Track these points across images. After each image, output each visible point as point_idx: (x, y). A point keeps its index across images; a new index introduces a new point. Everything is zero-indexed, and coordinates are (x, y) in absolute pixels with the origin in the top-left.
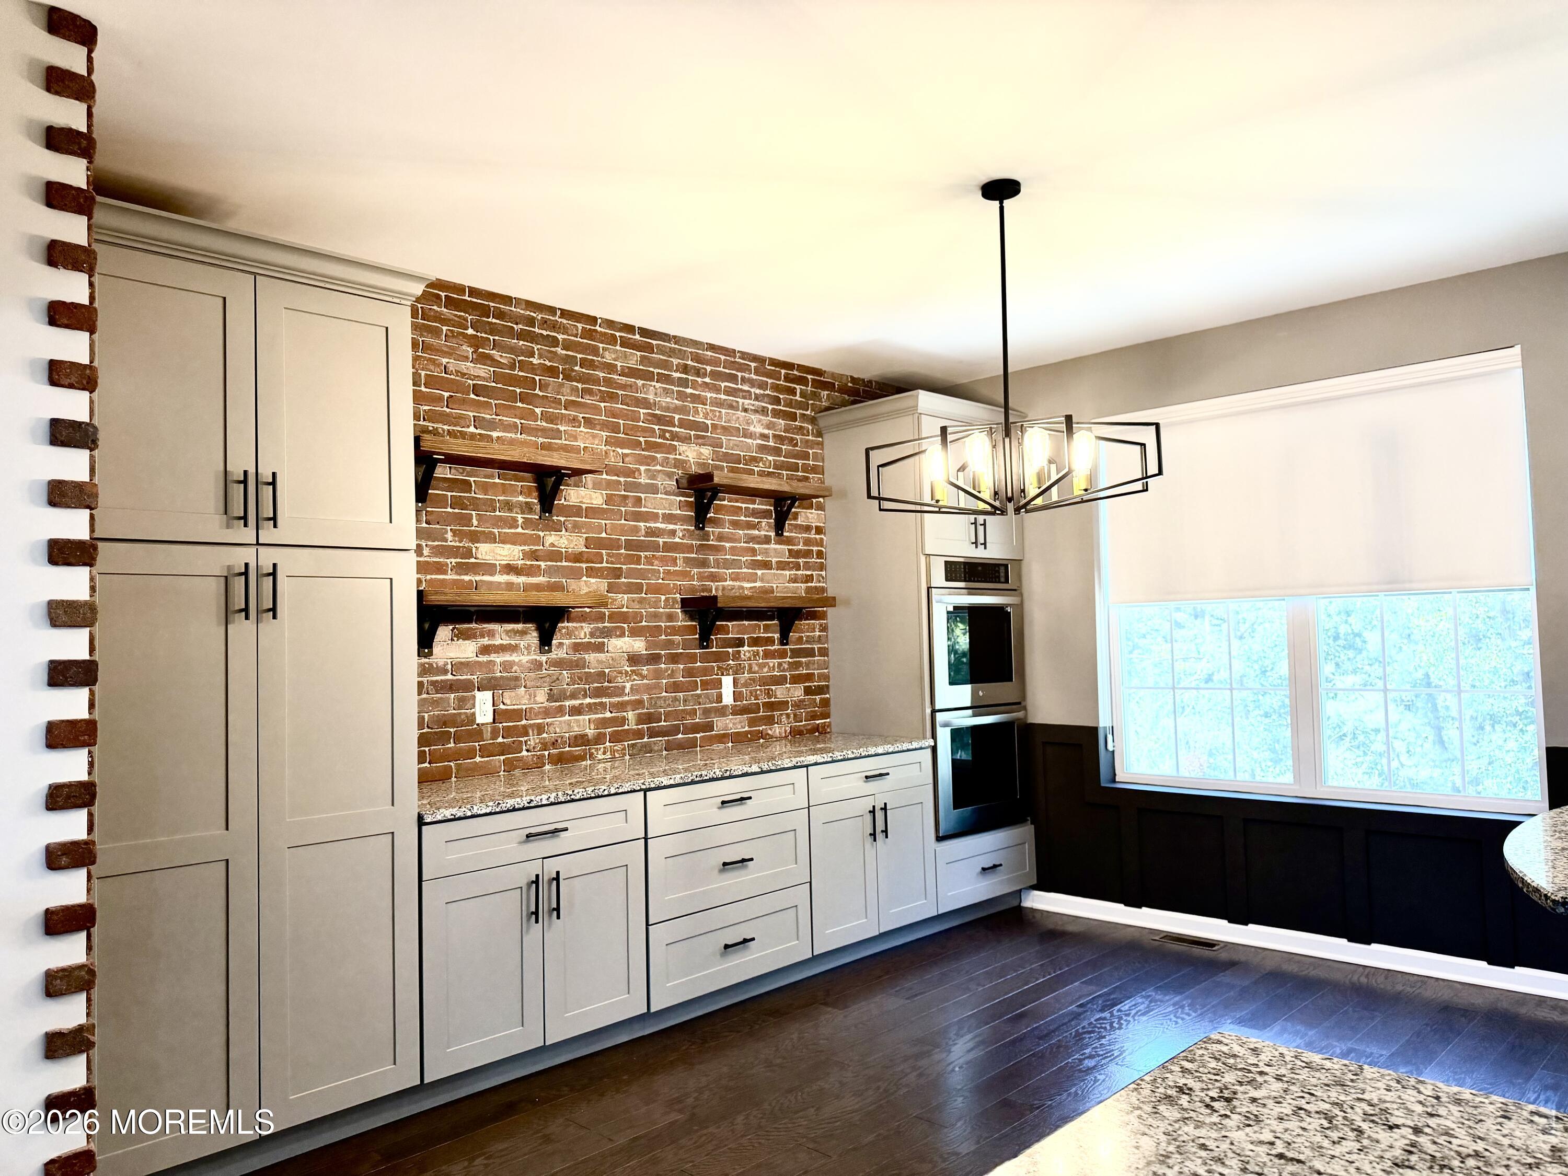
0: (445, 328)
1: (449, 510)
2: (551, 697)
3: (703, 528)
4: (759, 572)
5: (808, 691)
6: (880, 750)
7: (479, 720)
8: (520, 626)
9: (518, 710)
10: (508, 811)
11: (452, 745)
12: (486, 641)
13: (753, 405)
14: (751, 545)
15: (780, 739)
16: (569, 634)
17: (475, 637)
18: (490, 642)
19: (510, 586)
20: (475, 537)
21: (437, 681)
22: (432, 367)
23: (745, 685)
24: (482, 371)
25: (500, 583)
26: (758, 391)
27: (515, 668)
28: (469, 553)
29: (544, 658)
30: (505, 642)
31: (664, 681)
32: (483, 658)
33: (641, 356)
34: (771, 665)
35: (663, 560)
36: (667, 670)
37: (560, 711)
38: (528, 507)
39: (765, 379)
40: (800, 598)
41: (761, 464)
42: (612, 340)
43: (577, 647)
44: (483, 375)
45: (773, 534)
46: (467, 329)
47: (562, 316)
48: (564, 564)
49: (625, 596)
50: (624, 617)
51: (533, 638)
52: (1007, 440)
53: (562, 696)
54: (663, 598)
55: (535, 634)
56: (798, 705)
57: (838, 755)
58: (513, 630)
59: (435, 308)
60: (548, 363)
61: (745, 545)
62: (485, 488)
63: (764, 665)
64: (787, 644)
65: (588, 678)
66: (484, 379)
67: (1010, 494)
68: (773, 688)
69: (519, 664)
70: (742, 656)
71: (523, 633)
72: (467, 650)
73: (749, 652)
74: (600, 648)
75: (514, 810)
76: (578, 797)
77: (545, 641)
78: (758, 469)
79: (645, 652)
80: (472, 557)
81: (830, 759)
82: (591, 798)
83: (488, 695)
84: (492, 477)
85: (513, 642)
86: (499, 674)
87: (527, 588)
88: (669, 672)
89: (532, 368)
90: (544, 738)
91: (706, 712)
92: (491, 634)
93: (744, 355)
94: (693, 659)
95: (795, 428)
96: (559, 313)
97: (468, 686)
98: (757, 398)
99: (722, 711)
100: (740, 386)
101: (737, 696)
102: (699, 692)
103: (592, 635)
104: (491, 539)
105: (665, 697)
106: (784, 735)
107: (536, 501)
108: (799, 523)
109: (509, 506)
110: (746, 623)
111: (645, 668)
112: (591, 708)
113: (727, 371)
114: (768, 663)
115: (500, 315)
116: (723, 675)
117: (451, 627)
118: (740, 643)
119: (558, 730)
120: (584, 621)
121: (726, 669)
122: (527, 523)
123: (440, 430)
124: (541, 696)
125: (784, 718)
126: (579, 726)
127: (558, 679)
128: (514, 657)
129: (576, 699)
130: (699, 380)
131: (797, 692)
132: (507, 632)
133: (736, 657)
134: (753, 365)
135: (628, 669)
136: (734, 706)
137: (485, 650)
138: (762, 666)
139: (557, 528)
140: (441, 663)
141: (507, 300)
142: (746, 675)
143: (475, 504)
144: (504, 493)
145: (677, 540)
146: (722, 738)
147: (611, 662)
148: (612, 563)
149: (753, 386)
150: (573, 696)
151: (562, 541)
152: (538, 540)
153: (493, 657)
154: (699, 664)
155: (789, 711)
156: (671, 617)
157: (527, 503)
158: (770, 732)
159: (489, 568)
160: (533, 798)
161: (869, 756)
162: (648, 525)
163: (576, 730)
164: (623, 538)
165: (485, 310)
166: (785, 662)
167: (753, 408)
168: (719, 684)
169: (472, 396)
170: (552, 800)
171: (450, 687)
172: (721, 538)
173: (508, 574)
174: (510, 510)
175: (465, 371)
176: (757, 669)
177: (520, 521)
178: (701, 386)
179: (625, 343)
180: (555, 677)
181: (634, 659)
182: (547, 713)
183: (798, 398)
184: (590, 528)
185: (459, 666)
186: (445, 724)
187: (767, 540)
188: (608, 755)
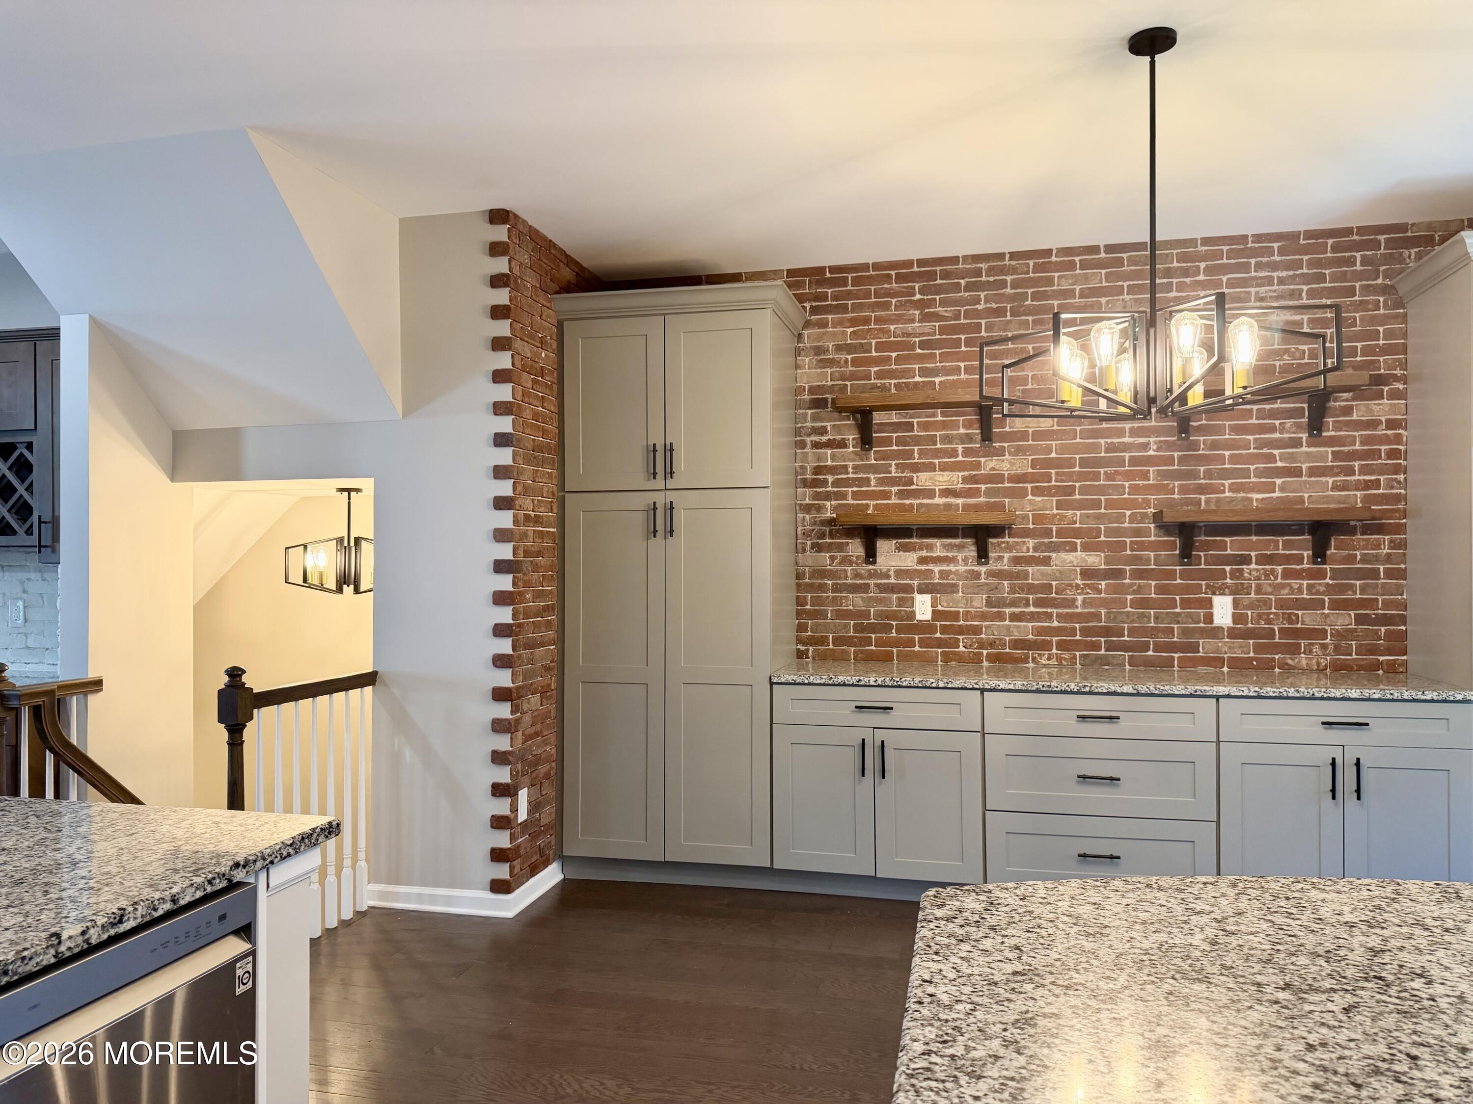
0: (894, 301)
1: (895, 448)
2: (989, 603)
3: (1187, 438)
4: (1278, 481)
5: (1360, 620)
6: (1354, 693)
7: (919, 616)
8: (957, 541)
9: (955, 612)
10: (839, 685)
11: (894, 635)
12: (924, 553)
13: (1275, 291)
14: (1265, 450)
15: (1306, 671)
16: (1009, 548)
17: (914, 550)
18: (929, 554)
19: (948, 506)
20: (916, 468)
21: (881, 584)
22: (881, 335)
23: (1251, 606)
24: (927, 326)
25: (938, 505)
26: (1284, 274)
27: (952, 576)
28: (910, 482)
29: (983, 569)
30: (942, 555)
31: (1129, 597)
32: (924, 567)
33: (1106, 274)
34: (1297, 586)
35: (1129, 476)
36: (1132, 585)
37: (1000, 617)
38: (969, 438)
39: (1297, 257)
40: (1354, 508)
41: (1286, 357)
42: (1071, 266)
43: (1017, 561)
44: (927, 330)
45: (1304, 436)
46: (914, 295)
47: (1011, 259)
48: (1007, 485)
49: (1078, 513)
50: (1077, 533)
51: (971, 551)
52: (1152, 331)
53: (1002, 603)
54: (1128, 513)
55: (973, 548)
56: (1341, 635)
57: (1269, 690)
58: (950, 544)
59: (886, 286)
60: (994, 306)
61: (1256, 451)
62: (925, 426)
63: (1282, 586)
64: (1324, 562)
65: (1031, 589)
66: (929, 334)
67: (1152, 394)
68: (1300, 613)
69: (956, 573)
70: (1246, 575)
71: (960, 547)
72: (909, 560)
73: (1257, 570)
74: (1046, 561)
75: (844, 685)
76: (905, 684)
77: (983, 555)
78: (1282, 363)
79: (1103, 567)
80: (913, 484)
81: (1254, 694)
82: (918, 687)
83: (927, 598)
84: (934, 415)
85: (950, 555)
86: (937, 581)
87: (966, 507)
88: (1135, 588)
89: (978, 314)
90: (982, 639)
91: (1185, 632)
92: (930, 548)
93: (1258, 238)
94: (1171, 575)
95: (1351, 305)
96: (1007, 256)
97: (908, 589)
98: (1281, 281)
99: (1215, 632)
100: (1253, 274)
101: (1237, 618)
102: (1178, 610)
103: (1035, 549)
104: (931, 468)
105: (1128, 612)
106: (1315, 667)
107: (978, 431)
108: (1355, 417)
109: (947, 439)
110: (1254, 538)
111: (1103, 583)
112: (1033, 617)
113: (1232, 261)
114: (1289, 584)
115: (946, 275)
116: (1214, 594)
117: (894, 542)
118: (1246, 560)
119: (996, 633)
120: (1027, 537)
121: (1220, 588)
122: (967, 452)
123: (887, 385)
124: (979, 602)
125: (1316, 649)
126: (1019, 632)
127: (996, 588)
128: (952, 568)
129: (1016, 607)
130: (1188, 280)
131: (1346, 620)
132: (944, 546)
133: (1237, 575)
134: (1276, 245)
135: (1079, 582)
136: (1230, 629)
137: (922, 561)
138: (1277, 588)
139: (1000, 452)
140: (884, 569)
141: (954, 260)
142: (1253, 595)
143: (917, 441)
144: (944, 428)
145: (1151, 453)
146: (1209, 661)
147: (1058, 575)
148: (1062, 481)
149: (1274, 270)
150: (1013, 604)
151: (1003, 464)
152: (978, 466)
153: (931, 567)
154: (1179, 581)
155: (1328, 641)
156: (1137, 532)
157: (967, 434)
158: (1290, 662)
159: (930, 493)
160: (861, 678)
161: (1329, 699)
162: (1109, 441)
163: (1017, 636)
164: (1077, 456)
165: (932, 276)
166: (1320, 584)
167: (1275, 294)
168: (1209, 604)
169: (918, 351)
170: (879, 682)
171: (892, 589)
172: (1215, 445)
173: (947, 497)
174: (950, 442)
175: (911, 331)
176: (1270, 589)
177: (960, 451)
178: (1190, 286)
179: (1084, 265)
180: (993, 587)
181: (1087, 573)
182: (983, 616)
183: (1358, 267)
184: (1033, 450)
185: (899, 573)
186: (887, 618)
187: (1297, 443)
188: (1054, 662)
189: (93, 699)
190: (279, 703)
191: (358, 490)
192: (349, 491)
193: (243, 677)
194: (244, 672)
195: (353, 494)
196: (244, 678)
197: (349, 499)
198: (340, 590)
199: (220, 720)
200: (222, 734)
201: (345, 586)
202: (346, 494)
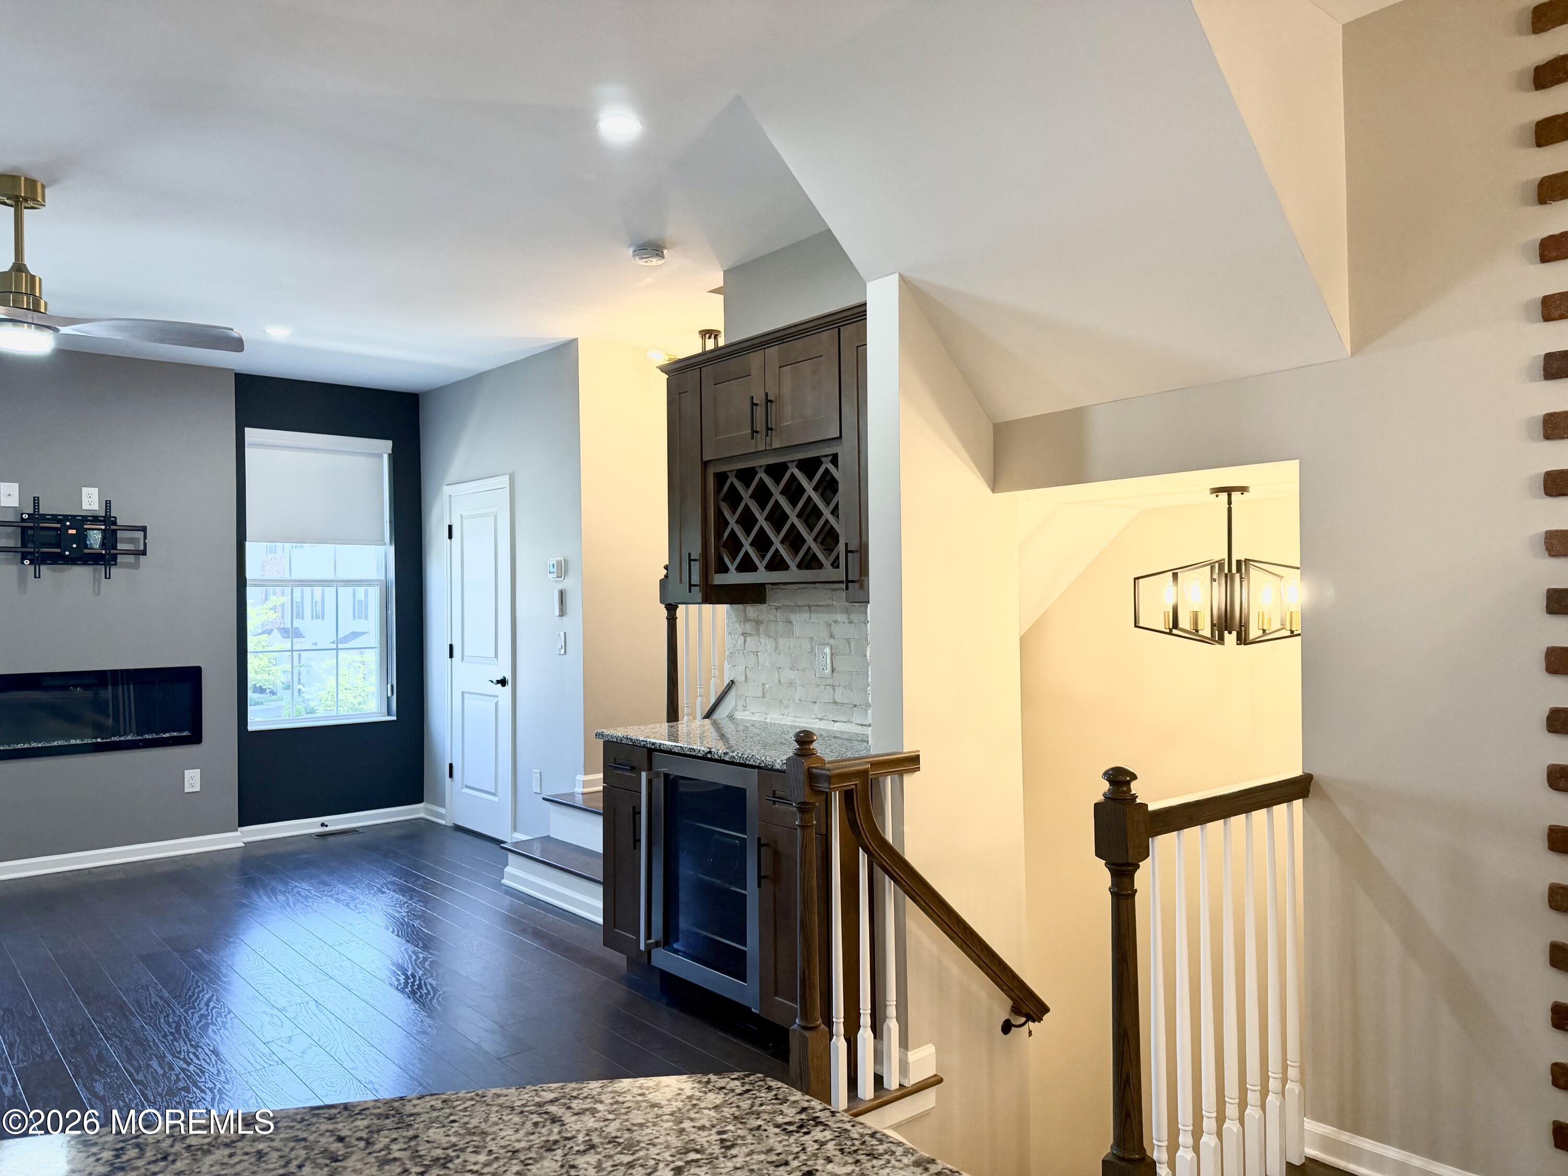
189: (910, 780)
190: (1179, 828)
191: (1243, 490)
192: (1229, 490)
193: (1133, 785)
194: (1134, 777)
195: (1236, 496)
196: (1135, 787)
197: (1230, 503)
198: (1221, 640)
199: (1098, 854)
200: (1101, 875)
201: (1226, 633)
202: (1224, 496)
